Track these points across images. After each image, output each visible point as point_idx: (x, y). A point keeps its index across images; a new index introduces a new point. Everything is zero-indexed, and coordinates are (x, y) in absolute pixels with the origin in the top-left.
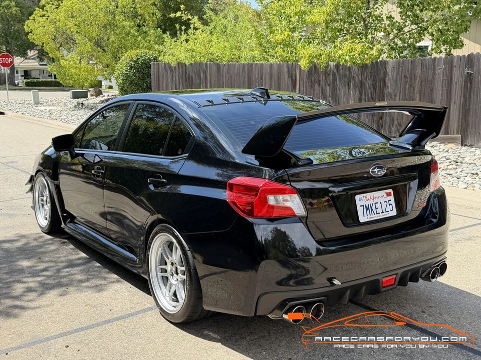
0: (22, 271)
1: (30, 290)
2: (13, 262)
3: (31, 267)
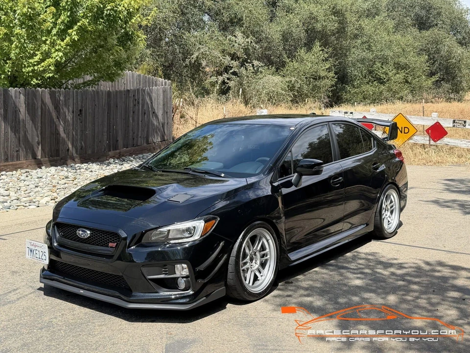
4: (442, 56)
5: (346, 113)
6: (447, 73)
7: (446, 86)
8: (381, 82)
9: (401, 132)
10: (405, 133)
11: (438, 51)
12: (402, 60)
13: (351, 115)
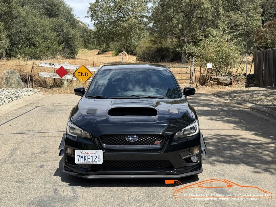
0: (213, 145)
1: (211, 139)
2: (217, 150)
3: (209, 146)
4: (64, 34)
5: (50, 64)
6: (67, 43)
7: (68, 50)
8: (35, 46)
9: (84, 75)
10: (85, 76)
11: (62, 30)
12: (46, 34)
13: (53, 65)
